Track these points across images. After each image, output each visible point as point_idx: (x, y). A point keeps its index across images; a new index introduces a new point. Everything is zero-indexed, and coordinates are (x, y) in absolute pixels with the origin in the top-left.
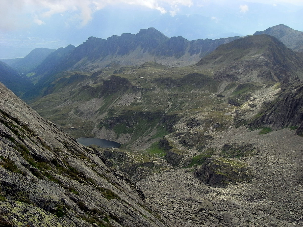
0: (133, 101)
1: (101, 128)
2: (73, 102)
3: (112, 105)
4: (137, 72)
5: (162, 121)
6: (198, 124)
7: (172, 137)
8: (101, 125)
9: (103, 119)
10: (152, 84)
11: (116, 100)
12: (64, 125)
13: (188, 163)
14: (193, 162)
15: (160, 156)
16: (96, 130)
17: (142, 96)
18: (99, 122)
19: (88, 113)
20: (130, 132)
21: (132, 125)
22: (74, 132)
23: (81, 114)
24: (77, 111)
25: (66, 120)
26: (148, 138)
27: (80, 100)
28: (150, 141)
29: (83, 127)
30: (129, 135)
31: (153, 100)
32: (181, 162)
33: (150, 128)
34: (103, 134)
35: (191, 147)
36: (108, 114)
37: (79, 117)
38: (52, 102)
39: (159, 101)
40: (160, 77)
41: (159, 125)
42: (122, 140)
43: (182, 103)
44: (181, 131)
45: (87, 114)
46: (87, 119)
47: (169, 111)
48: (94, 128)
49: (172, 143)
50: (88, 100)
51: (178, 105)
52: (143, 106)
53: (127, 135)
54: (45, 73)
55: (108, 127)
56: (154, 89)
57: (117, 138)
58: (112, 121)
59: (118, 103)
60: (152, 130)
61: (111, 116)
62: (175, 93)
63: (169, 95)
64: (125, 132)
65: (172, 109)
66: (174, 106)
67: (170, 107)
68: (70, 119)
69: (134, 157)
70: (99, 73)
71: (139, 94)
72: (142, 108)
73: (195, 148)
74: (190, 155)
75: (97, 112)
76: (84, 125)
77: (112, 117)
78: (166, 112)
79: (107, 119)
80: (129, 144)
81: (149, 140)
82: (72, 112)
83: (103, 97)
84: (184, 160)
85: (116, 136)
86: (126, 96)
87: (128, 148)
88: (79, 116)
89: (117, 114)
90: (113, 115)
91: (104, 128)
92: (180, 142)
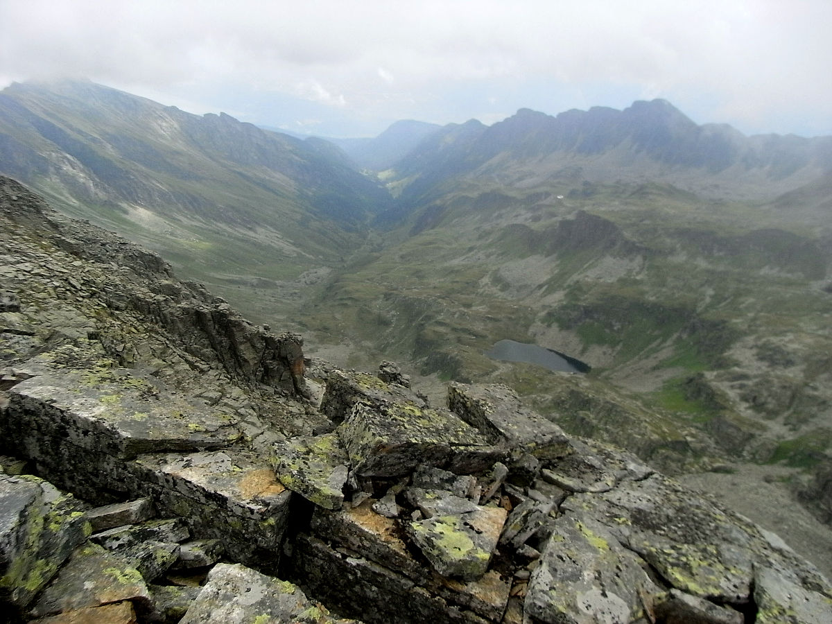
0: (623, 274)
1: (549, 326)
2: (488, 256)
3: (575, 277)
4: (634, 208)
5: (688, 330)
6: (789, 363)
7: (722, 381)
8: (551, 318)
9: (555, 305)
10: (668, 240)
11: (585, 266)
12: (468, 306)
13: (764, 453)
14: (777, 454)
15: (693, 420)
16: (537, 327)
17: (644, 264)
18: (546, 312)
19: (521, 287)
20: (613, 344)
21: (618, 329)
22: (490, 325)
23: (506, 287)
24: (497, 280)
25: (473, 296)
26: (651, 362)
27: (502, 254)
28: (657, 373)
29: (510, 318)
30: (610, 351)
31: (669, 279)
32: (748, 448)
33: (659, 341)
34: (553, 337)
35: (772, 414)
36: (566, 295)
37: (500, 293)
38: (439, 248)
39: (682, 283)
40: (687, 226)
41: (680, 338)
42: (595, 356)
43: (738, 294)
44: (744, 371)
45: (520, 289)
46: (519, 300)
47: (706, 310)
48: (534, 322)
49: (724, 395)
50: (522, 257)
51: (726, 299)
52: (646, 288)
53: (605, 348)
54: (417, 176)
55: (565, 325)
56: (672, 251)
57: (583, 351)
58: (574, 314)
59: (589, 273)
60: (662, 346)
61: (573, 302)
62: (721, 268)
63: (708, 271)
64: (601, 341)
65: (711, 306)
66: (718, 299)
67: (708, 300)
68: (482, 293)
69: (646, 421)
70: (543, 197)
71: (639, 259)
72: (643, 293)
73: (781, 419)
74: (768, 435)
75: (540, 287)
76: (513, 313)
77: (575, 305)
78: (699, 310)
79: (563, 308)
80: (607, 370)
81: (655, 368)
82: (486, 280)
83: (555, 255)
84: (755, 444)
85: (580, 347)
86: (609, 261)
87: (607, 378)
88: (502, 290)
89: (587, 300)
90: (578, 300)
91: (555, 326)
92: (744, 398)
